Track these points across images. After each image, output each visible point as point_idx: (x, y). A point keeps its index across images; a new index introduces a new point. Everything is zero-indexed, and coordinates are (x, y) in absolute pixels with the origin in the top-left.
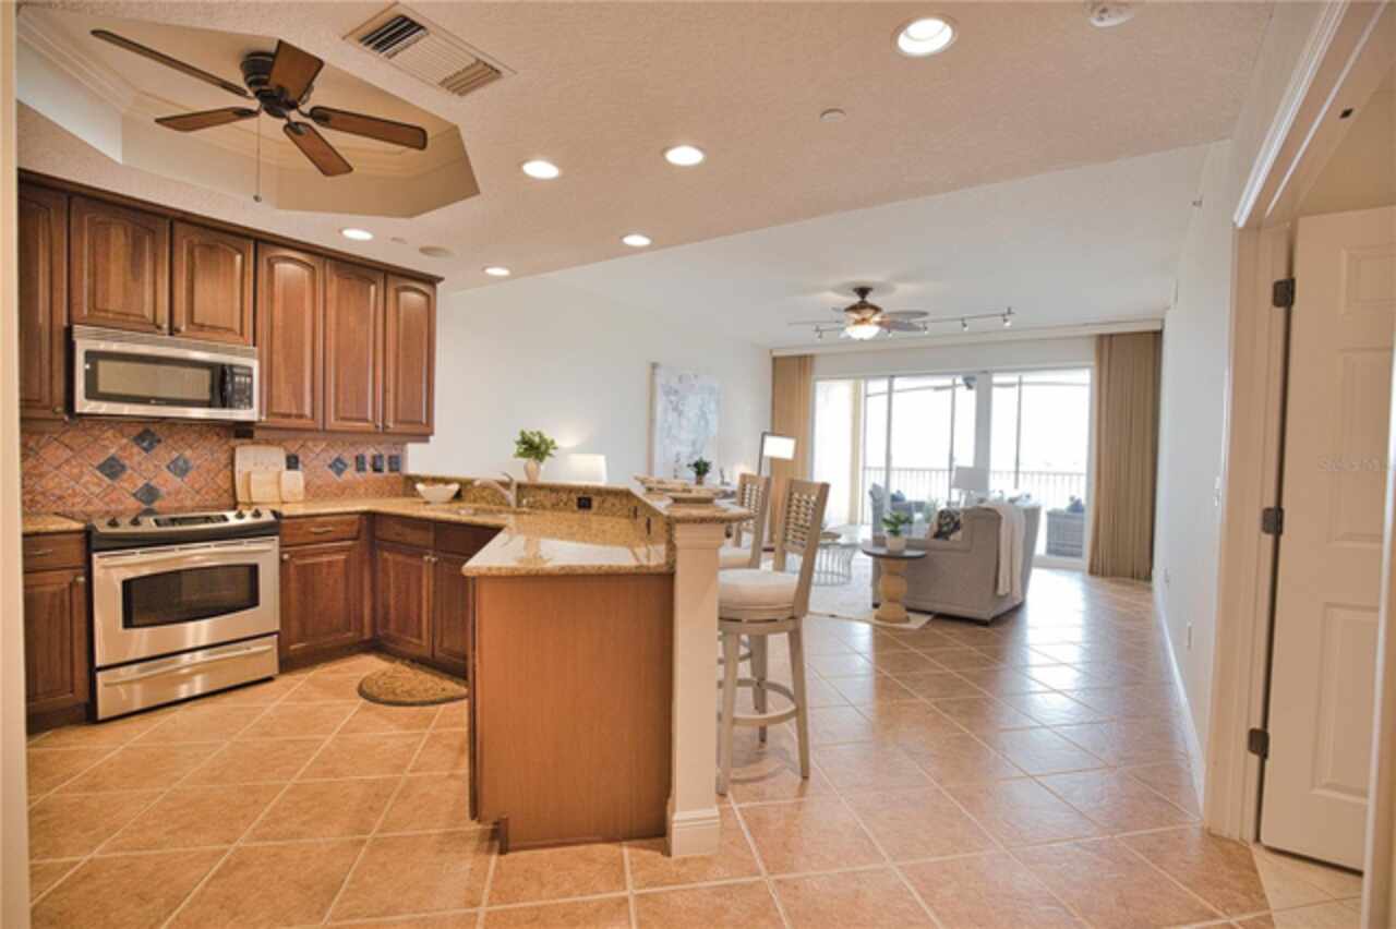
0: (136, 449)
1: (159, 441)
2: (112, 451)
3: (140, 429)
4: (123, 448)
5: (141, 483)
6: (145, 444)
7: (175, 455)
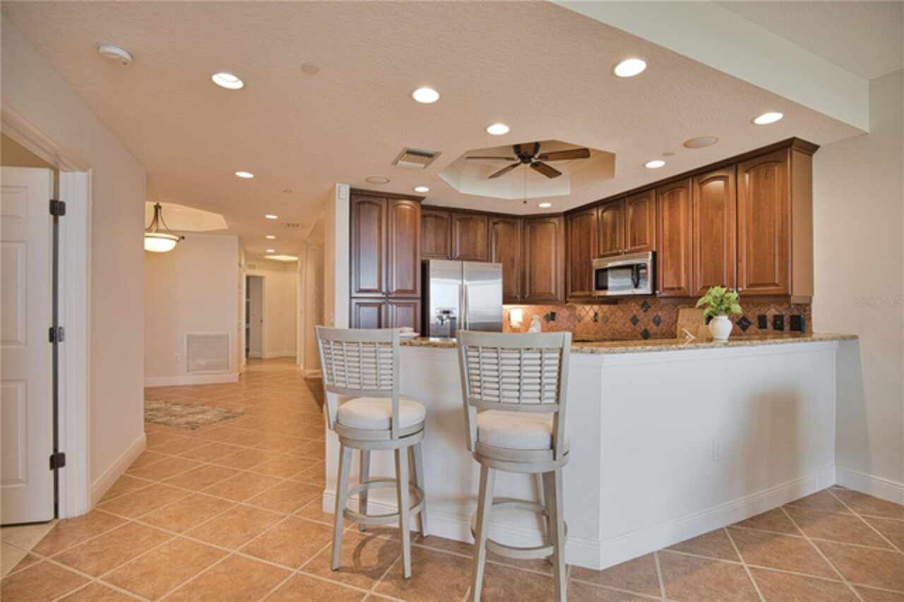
0: (641, 311)
1: (649, 307)
2: (635, 312)
3: (643, 301)
4: (638, 311)
5: (643, 328)
6: (644, 309)
7: (655, 314)
